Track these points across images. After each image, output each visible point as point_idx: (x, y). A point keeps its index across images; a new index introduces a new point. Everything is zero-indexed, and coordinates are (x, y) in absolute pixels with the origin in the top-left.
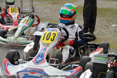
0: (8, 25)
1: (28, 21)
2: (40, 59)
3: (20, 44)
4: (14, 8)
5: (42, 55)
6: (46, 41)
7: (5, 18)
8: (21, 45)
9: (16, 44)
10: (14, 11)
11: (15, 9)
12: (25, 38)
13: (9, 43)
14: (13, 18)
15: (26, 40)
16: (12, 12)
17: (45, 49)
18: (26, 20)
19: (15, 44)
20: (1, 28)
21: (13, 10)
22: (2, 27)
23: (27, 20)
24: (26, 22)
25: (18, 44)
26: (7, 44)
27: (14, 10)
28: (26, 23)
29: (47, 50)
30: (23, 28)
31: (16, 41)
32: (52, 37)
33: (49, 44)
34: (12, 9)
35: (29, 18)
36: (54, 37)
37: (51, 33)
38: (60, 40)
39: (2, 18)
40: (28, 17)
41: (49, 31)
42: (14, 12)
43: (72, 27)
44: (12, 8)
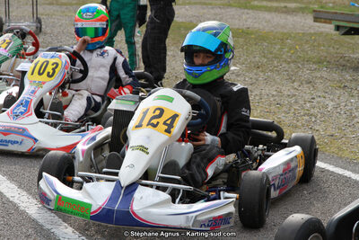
2: (22, 109)
5: (27, 102)
6: (37, 78)
17: (34, 92)
24: (5, 45)
29: (37, 94)
32: (49, 69)
33: (44, 83)
36: (54, 70)
37: (48, 62)
38: (66, 77)
40: (10, 35)
41: (46, 57)
43: (102, 55)
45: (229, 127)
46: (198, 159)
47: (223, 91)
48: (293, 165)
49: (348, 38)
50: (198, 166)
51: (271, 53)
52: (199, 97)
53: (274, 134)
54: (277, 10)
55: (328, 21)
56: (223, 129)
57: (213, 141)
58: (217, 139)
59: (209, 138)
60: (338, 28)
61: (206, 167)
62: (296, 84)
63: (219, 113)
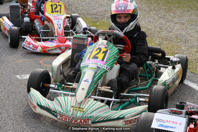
0: (44, 40)
1: (105, 52)
3: (90, 122)
4: (57, 4)
7: (37, 23)
8: (94, 123)
9: (81, 121)
10: (56, 10)
11: (59, 5)
12: (103, 104)
13: (62, 115)
14: (56, 27)
15: (106, 109)
16: (52, 12)
18: (100, 49)
19: (79, 121)
20: (31, 46)
21: (54, 8)
22: (33, 45)
23: (104, 50)
25: (85, 121)
26: (56, 116)
27: (56, 8)
28: (103, 60)
30: (96, 73)
31: (79, 114)
34: (52, 5)
35: (107, 44)
39: (30, 20)
42: (58, 12)
44: (53, 3)
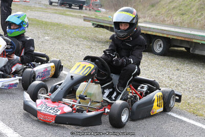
45: (25, 53)
46: (9, 64)
47: (23, 40)
48: (48, 69)
49: (97, 29)
50: (9, 66)
51: (66, 33)
52: (10, 40)
53: (45, 59)
54: (76, 17)
55: (89, 21)
56: (22, 54)
57: (17, 58)
58: (19, 58)
59: (15, 57)
60: (93, 24)
61: (12, 67)
62: (71, 46)
63: (20, 48)
